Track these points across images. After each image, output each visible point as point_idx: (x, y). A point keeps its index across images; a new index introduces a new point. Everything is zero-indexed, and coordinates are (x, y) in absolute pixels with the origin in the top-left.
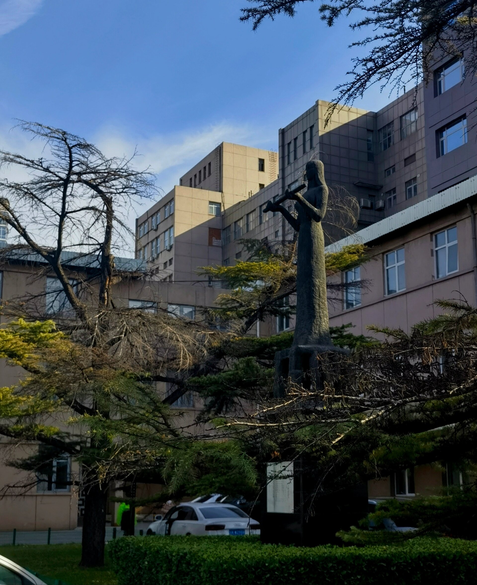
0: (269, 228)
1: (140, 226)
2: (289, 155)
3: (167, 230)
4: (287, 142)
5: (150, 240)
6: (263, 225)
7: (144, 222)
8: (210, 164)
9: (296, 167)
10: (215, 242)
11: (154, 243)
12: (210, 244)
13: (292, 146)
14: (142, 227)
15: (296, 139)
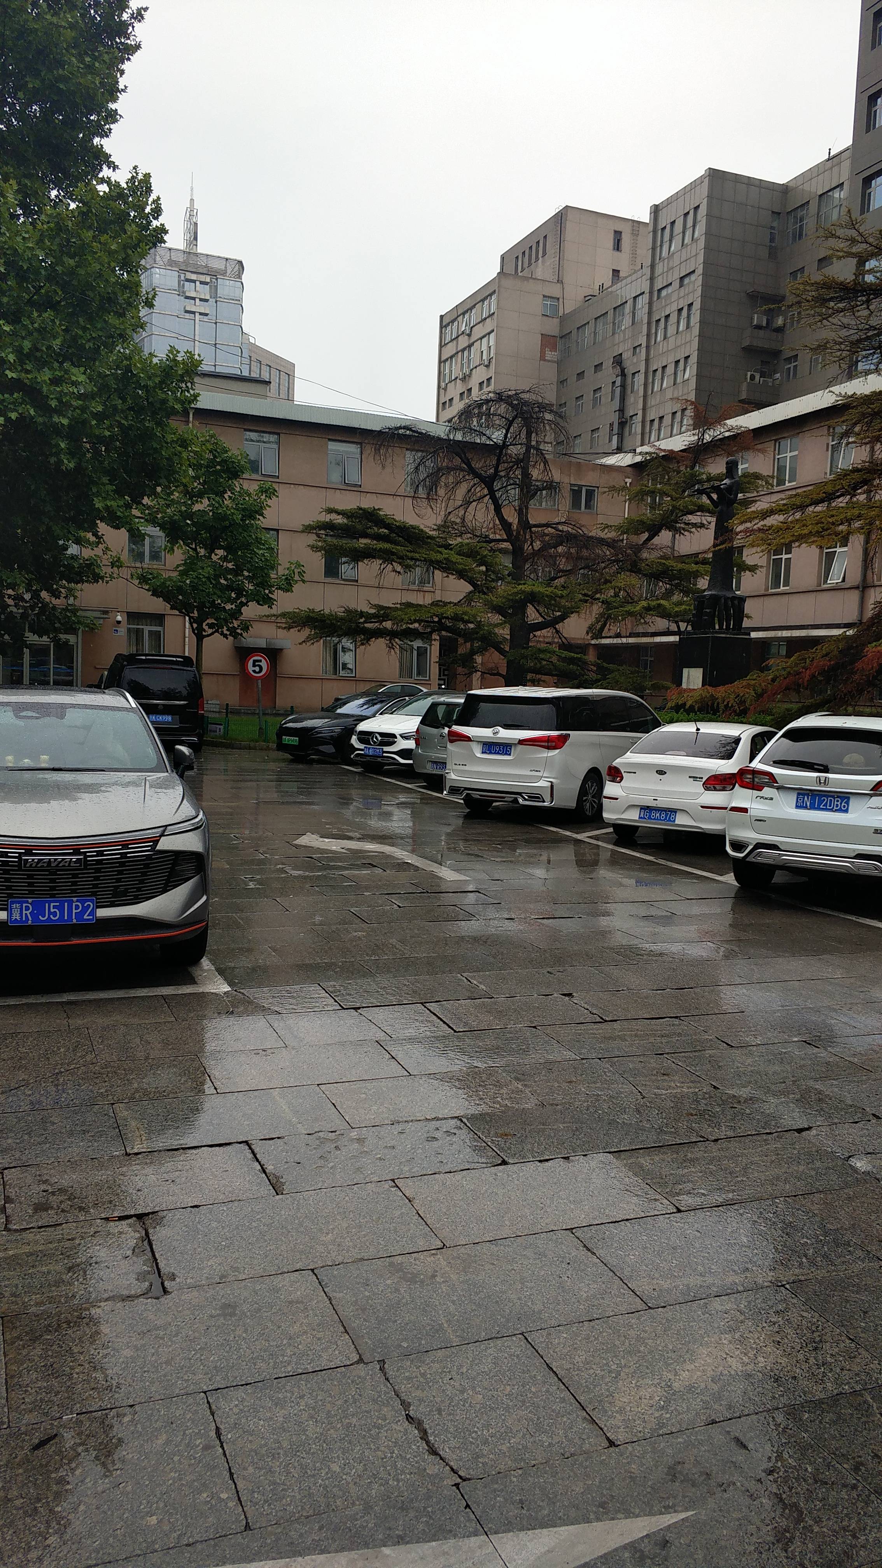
0: (624, 340)
1: (446, 326)
2: (661, 246)
3: (484, 337)
4: (661, 226)
5: (460, 348)
6: (617, 336)
7: (453, 322)
8: (545, 237)
9: (671, 265)
10: (549, 355)
11: (466, 353)
12: (543, 358)
13: (668, 230)
14: (449, 328)
15: (673, 223)
